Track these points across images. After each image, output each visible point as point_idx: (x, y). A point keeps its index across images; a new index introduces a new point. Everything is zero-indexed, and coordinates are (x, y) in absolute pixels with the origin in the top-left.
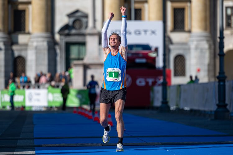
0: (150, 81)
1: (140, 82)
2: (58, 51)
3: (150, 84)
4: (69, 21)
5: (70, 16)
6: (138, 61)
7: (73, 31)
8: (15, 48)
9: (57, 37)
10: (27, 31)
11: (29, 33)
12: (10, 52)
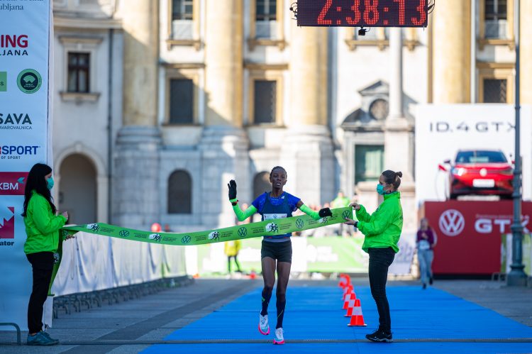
0: (502, 223)
1: (481, 226)
2: (341, 161)
3: (502, 229)
4: (363, 103)
5: (363, 93)
6: (477, 183)
7: (373, 124)
8: (254, 154)
9: (340, 135)
10: (279, 122)
11: (283, 127)
12: (246, 163)
